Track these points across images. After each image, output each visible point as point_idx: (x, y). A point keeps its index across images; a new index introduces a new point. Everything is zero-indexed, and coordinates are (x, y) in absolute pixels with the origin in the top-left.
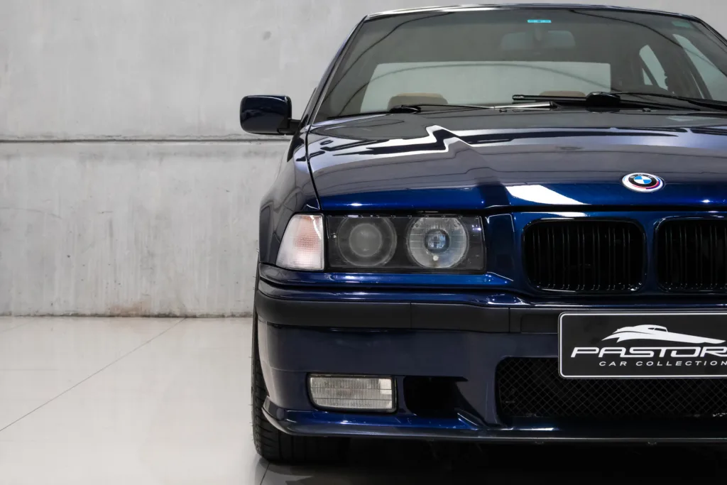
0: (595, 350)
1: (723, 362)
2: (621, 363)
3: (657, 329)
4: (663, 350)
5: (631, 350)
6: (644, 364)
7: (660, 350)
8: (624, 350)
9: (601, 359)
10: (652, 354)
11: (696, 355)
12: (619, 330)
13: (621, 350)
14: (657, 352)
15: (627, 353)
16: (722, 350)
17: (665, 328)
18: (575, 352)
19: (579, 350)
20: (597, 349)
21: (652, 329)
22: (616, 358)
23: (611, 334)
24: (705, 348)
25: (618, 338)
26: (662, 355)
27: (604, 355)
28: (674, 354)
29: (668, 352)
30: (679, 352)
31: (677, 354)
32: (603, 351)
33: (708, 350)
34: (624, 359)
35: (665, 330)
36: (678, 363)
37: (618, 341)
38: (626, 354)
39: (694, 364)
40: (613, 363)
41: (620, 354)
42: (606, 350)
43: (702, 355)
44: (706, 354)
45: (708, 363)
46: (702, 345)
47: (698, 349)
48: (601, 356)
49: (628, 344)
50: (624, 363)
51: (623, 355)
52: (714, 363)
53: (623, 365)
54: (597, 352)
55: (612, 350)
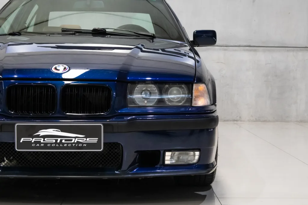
0: (30, 139)
1: (84, 145)
2: (41, 145)
3: (56, 131)
4: (59, 139)
5: (46, 139)
6: (51, 145)
7: (58, 140)
8: (42, 139)
9: (33, 143)
10: (54, 141)
11: (73, 141)
12: (40, 131)
13: (41, 139)
14: (57, 140)
15: (44, 140)
16: (84, 140)
17: (60, 130)
18: (22, 140)
19: (24, 139)
20: (31, 139)
21: (54, 131)
22: (39, 142)
23: (37, 133)
24: (77, 139)
25: (40, 134)
26: (58, 141)
27: (34, 141)
28: (63, 141)
29: (61, 140)
30: (66, 140)
31: (65, 141)
32: (34, 140)
33: (78, 140)
34: (43, 143)
35: (59, 131)
36: (65, 145)
37: (40, 135)
38: (43, 141)
39: (72, 145)
40: (38, 145)
41: (41, 141)
42: (35, 139)
43: (76, 142)
44: (77, 141)
45: (78, 145)
46: (75, 138)
47: (74, 139)
48: (33, 142)
49: (44, 137)
51: (42, 141)
52: (80, 145)
53: (42, 146)
54: (31, 140)
55: (37, 139)
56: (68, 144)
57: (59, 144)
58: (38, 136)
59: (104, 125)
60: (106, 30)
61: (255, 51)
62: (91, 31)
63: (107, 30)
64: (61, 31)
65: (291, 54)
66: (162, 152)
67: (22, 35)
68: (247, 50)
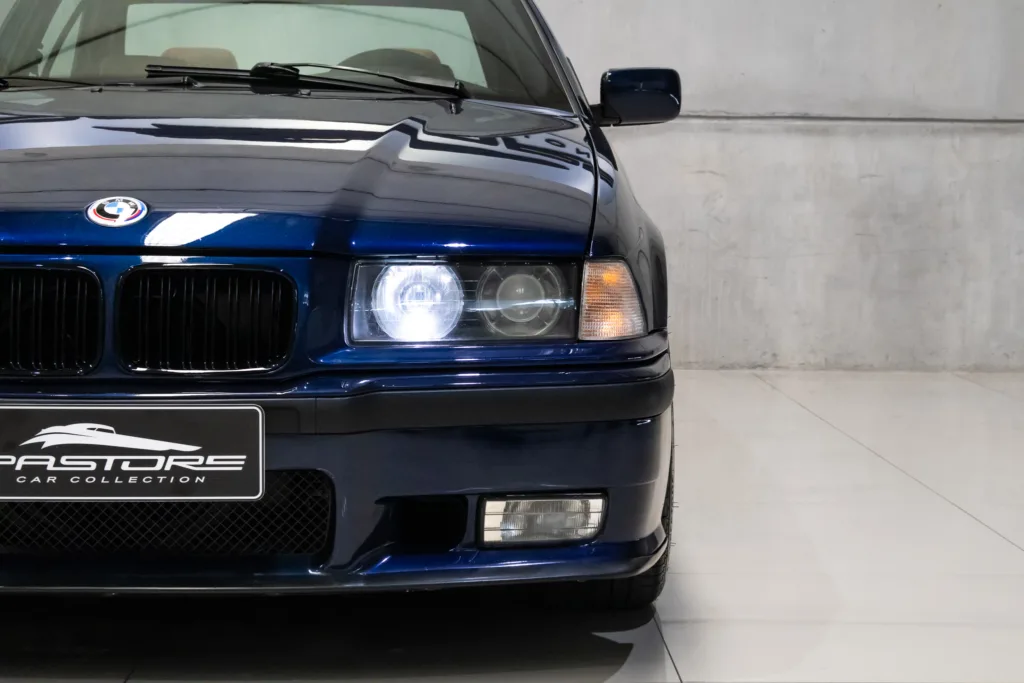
0: (10, 460)
1: (198, 478)
2: (49, 479)
3: (100, 430)
4: (110, 460)
5: (63, 460)
6: (83, 480)
7: (105, 461)
8: (52, 459)
9: (19, 473)
10: (93, 466)
11: (158, 467)
12: (44, 431)
13: (48, 460)
14: (101, 463)
15: (57, 464)
16: (197, 460)
17: (111, 428)
20: (13, 458)
21: (93, 429)
22: (42, 471)
23: (33, 436)
24: (171, 458)
25: (43, 443)
26: (108, 467)
27: (24, 466)
28: (125, 466)
29: (117, 463)
30: (133, 463)
31: (130, 466)
32: (21, 462)
33: (175, 460)
34: (52, 473)
35: (111, 432)
36: (132, 480)
37: (44, 446)
38: (55, 465)
39: (155, 480)
40: (37, 479)
41: (46, 466)
42: (26, 460)
43: (168, 468)
44: (173, 467)
45: (176, 480)
46: (167, 454)
47: (161, 459)
48: (18, 467)
49: (58, 451)
50: (53, 479)
51: (50, 467)
52: (184, 480)
53: (51, 482)
54: (12, 462)
55: (34, 460)
56: (141, 475)
57: (110, 475)
58: (37, 449)
59: (266, 408)
60: (298, 71)
61: (825, 132)
62: (248, 74)
63: (303, 71)
64: (146, 73)
65: (945, 142)
66: (472, 501)
67: (10, 89)
68: (799, 130)
